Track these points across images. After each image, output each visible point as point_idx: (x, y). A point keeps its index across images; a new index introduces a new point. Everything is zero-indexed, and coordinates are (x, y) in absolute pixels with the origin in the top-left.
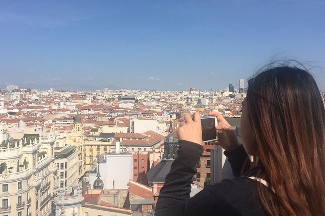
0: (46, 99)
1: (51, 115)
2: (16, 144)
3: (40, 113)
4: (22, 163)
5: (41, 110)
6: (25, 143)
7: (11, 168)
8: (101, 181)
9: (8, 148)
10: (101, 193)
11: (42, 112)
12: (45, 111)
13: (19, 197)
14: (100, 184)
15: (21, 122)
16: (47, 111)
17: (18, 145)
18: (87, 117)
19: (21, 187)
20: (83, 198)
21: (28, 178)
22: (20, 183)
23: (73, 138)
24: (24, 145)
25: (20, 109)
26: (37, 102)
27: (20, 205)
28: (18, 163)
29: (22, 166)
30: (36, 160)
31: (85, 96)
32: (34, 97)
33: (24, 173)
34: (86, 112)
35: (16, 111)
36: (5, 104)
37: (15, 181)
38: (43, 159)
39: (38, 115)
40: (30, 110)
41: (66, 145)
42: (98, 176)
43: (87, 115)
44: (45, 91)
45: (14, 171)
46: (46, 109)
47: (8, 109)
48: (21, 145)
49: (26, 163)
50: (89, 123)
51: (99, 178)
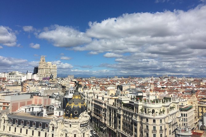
0: (180, 81)
1: (182, 89)
2: (159, 101)
3: (176, 88)
4: (162, 110)
5: (177, 86)
6: (164, 101)
7: (157, 112)
8: (205, 126)
9: (155, 103)
10: (203, 133)
11: (177, 87)
12: (179, 87)
13: (160, 127)
14: (204, 128)
15: (166, 92)
16: (180, 87)
17: (160, 102)
18: (201, 91)
19: (161, 122)
20: (192, 134)
21: (164, 118)
22: (161, 120)
23: (191, 102)
24: (163, 102)
25: (167, 86)
26: (175, 83)
27: (161, 130)
28: (160, 110)
29: (162, 112)
30: (169, 110)
31: (202, 80)
32: (174, 81)
33: (163, 116)
34: (201, 89)
35: (165, 86)
36: (160, 83)
37: (158, 119)
38: (173, 110)
39: (175, 89)
40: (172, 86)
41: (187, 105)
42: (203, 123)
43: (201, 90)
44: (180, 78)
45: (158, 114)
46: (179, 86)
47: (162, 85)
48: (161, 102)
49: (164, 111)
50: (203, 94)
51: (203, 124)
